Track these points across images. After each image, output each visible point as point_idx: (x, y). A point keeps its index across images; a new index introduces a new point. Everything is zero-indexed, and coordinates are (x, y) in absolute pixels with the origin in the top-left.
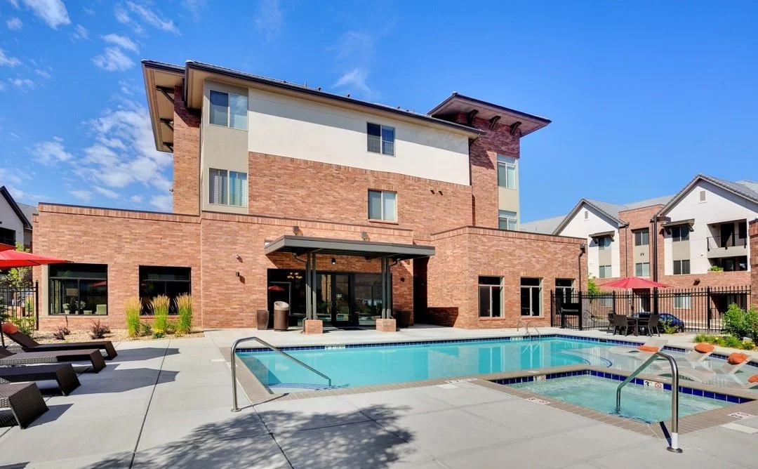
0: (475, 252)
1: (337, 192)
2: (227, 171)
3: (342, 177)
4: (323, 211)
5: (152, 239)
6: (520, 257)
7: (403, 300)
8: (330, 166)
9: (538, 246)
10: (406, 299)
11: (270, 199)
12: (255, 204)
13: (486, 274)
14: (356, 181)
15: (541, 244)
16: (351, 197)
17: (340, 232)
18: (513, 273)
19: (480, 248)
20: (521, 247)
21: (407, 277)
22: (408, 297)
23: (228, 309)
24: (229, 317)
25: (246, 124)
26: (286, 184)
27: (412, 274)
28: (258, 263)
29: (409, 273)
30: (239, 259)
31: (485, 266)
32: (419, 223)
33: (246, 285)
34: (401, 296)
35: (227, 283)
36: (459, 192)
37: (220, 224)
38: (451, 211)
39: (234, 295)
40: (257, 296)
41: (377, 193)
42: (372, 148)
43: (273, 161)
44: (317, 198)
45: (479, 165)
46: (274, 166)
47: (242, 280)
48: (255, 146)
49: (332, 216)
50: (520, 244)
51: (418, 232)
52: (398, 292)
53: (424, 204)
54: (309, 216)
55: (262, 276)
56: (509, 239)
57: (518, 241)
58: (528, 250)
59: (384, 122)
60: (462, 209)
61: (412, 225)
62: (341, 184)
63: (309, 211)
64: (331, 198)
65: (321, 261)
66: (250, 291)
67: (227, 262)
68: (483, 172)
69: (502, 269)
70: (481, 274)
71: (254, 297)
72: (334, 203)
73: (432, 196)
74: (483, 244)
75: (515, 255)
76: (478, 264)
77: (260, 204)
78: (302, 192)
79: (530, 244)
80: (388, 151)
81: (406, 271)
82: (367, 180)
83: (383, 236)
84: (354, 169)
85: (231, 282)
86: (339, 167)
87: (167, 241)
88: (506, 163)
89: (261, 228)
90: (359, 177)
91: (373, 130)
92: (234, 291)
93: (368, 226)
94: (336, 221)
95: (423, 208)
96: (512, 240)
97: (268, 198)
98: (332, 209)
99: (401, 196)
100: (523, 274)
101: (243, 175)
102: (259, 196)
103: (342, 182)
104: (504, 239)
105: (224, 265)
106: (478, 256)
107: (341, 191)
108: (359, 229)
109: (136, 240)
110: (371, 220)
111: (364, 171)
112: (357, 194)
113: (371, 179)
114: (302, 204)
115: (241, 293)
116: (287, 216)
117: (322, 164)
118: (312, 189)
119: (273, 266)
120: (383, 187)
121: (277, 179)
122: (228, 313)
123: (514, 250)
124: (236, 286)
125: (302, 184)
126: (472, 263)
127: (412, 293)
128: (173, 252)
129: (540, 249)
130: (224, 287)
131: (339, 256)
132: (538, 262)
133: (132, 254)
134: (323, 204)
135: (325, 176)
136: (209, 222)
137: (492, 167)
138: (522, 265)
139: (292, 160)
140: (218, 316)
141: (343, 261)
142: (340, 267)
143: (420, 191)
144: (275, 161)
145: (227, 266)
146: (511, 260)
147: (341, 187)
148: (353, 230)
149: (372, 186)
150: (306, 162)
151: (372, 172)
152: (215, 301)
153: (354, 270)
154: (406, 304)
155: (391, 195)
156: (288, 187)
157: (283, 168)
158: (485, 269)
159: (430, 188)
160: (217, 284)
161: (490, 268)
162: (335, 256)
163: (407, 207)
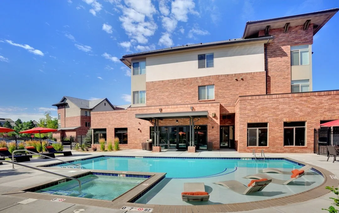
0: (245, 110)
1: (182, 91)
2: (138, 91)
3: (185, 83)
4: (176, 100)
5: (118, 119)
6: (283, 110)
7: (214, 138)
8: (179, 80)
9: (301, 100)
10: (215, 137)
11: (154, 99)
12: (148, 102)
13: (253, 121)
14: (191, 84)
15: (305, 99)
16: (190, 91)
17: (180, 108)
18: (276, 119)
19: (249, 107)
20: (284, 103)
21: (216, 126)
22: (216, 136)
23: (136, 142)
24: (136, 145)
25: (145, 72)
26: (160, 92)
27: (219, 124)
28: (146, 125)
29: (217, 124)
30: (139, 123)
31: (252, 117)
32: (228, 98)
33: (142, 133)
34: (213, 135)
35: (135, 133)
36: (256, 77)
37: (133, 111)
38: (250, 88)
39: (138, 137)
40: (146, 137)
41: (204, 87)
42: (201, 66)
43: (155, 84)
44: (174, 95)
45: (274, 57)
46: (155, 85)
47: (141, 131)
48: (149, 79)
49: (180, 101)
50: (283, 101)
51: (227, 103)
52: (211, 134)
53: (231, 87)
54: (170, 103)
55: (148, 130)
56: (273, 100)
57: (281, 100)
58: (291, 104)
59: (207, 52)
60: (258, 86)
61: (223, 99)
62: (185, 87)
63: (170, 101)
64: (180, 94)
65: (172, 122)
66: (143, 135)
67: (135, 125)
68: (278, 61)
69: (267, 118)
70: (249, 122)
71: (145, 137)
72: (181, 96)
73: (237, 82)
74: (251, 105)
75: (278, 109)
76: (246, 116)
77: (150, 102)
78: (167, 94)
79: (293, 100)
80: (210, 65)
81: (215, 123)
82: (197, 82)
83: (202, 107)
84: (191, 79)
85: (137, 132)
86: (183, 79)
87: (122, 119)
88: (300, 50)
89: (147, 111)
90: (193, 81)
91: (201, 58)
92: (138, 136)
93: (198, 104)
94: (182, 103)
95: (230, 90)
96: (276, 99)
97: (153, 98)
98: (180, 98)
99: (216, 86)
100: (285, 120)
101: (144, 92)
102: (150, 98)
103: (185, 85)
104: (269, 100)
105: (134, 126)
106: (247, 112)
107: (184, 90)
108: (189, 106)
109: (113, 120)
110: (200, 100)
111: (196, 78)
112: (192, 90)
113: (200, 81)
114: (167, 99)
115: (140, 136)
116: (160, 105)
117: (175, 80)
118: (171, 91)
119: (152, 125)
120: (206, 84)
121: (156, 90)
122: (136, 144)
123: (278, 106)
124: (138, 134)
125: (167, 90)
126: (242, 116)
127: (219, 134)
128: (124, 123)
129: (303, 102)
130: (135, 134)
131: (180, 119)
132: (301, 111)
133: (113, 124)
134: (176, 97)
135: (177, 84)
136: (130, 111)
137: (285, 55)
138: (285, 114)
139: (163, 81)
140: (132, 145)
141: (181, 121)
142: (180, 123)
143: (229, 81)
144: (156, 83)
145: (135, 127)
146: (274, 112)
147: (185, 88)
148: (186, 107)
149: (200, 85)
150: (169, 81)
151: (200, 78)
152: (131, 139)
153: (187, 124)
154: (215, 139)
155: (211, 86)
156: (161, 93)
157: (159, 86)
158: (252, 119)
159: (236, 78)
160: (132, 133)
161: (256, 118)
162: (178, 119)
163: (220, 91)
